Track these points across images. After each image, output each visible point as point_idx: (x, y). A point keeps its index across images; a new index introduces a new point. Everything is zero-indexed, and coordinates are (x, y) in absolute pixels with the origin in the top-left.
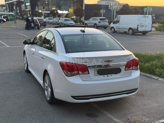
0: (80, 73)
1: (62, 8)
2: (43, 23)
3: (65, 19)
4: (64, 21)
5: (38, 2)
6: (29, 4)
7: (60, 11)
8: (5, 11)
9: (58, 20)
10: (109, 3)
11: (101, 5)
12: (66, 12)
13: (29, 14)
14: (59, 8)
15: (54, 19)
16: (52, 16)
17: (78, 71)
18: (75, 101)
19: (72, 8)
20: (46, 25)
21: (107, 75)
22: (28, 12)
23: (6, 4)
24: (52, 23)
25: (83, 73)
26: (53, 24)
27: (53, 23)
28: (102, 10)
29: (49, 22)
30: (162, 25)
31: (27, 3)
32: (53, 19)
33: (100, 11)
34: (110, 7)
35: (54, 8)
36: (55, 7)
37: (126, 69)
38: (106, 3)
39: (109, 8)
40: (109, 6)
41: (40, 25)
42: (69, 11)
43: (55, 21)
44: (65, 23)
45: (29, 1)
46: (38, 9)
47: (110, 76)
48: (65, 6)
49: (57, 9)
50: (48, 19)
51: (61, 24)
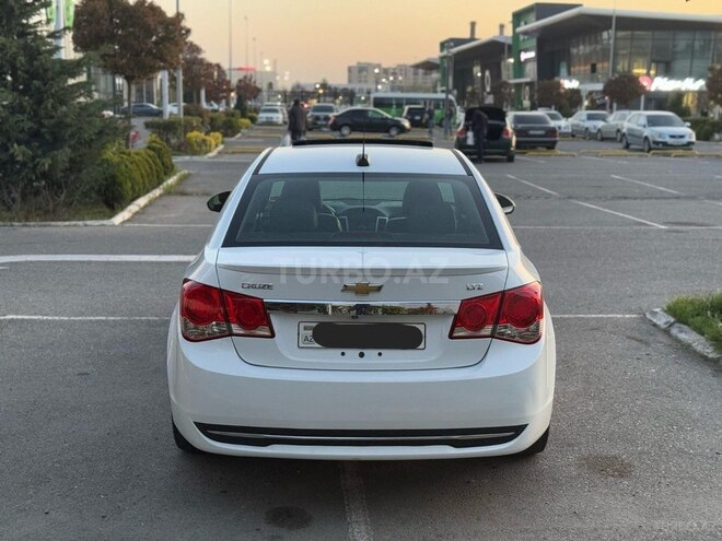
0: (235, 328)
3: (649, 117)
4: (644, 126)
6: (532, 54)
7: (666, 79)
8: (439, 85)
12: (698, 85)
13: (527, 98)
14: (662, 66)
15: (611, 119)
17: (228, 322)
18: (210, 445)
20: (555, 143)
21: (358, 351)
22: (527, 88)
23: (442, 58)
24: (599, 136)
25: (248, 332)
27: (604, 136)
29: (587, 129)
31: (526, 50)
35: (642, 68)
36: (645, 63)
37: (455, 335)
41: (517, 142)
43: (612, 127)
44: (647, 132)
45: (533, 42)
46: (570, 75)
47: (371, 354)
48: (692, 59)
49: (652, 72)
50: (584, 117)
51: (629, 138)
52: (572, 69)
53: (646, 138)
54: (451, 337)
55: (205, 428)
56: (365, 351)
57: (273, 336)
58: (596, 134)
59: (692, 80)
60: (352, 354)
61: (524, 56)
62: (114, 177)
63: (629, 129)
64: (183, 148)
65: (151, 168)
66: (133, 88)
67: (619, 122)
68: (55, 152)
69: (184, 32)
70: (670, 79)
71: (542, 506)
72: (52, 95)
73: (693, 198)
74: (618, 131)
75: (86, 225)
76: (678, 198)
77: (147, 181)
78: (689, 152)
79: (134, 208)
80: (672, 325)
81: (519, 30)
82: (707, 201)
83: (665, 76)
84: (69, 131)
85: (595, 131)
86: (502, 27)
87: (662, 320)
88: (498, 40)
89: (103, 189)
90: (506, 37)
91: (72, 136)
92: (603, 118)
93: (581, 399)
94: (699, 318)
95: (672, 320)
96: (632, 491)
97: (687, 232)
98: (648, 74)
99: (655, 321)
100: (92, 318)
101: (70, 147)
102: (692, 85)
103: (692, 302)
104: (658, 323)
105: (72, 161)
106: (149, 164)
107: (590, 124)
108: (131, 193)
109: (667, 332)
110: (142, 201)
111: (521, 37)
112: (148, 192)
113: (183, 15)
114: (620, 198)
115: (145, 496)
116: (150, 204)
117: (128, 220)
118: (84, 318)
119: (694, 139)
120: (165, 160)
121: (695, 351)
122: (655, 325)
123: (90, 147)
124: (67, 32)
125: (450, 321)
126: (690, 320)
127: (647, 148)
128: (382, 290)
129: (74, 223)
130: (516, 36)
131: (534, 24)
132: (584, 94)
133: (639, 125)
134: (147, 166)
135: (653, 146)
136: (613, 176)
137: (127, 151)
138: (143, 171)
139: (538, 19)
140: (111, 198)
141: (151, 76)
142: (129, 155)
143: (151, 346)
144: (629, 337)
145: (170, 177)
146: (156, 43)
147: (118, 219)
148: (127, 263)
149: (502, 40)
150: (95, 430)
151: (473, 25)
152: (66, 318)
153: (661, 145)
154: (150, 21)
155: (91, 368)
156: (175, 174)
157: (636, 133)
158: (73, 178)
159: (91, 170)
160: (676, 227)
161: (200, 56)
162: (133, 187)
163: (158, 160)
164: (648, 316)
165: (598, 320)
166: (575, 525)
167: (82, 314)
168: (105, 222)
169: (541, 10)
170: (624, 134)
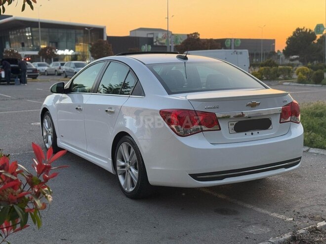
0: (204, 128)
1: (61, 44)
2: (31, 71)
3: (75, 64)
4: (74, 68)
5: (10, 33)
9: (58, 67)
10: (153, 34)
11: (139, 38)
12: (71, 52)
14: (54, 44)
15: (51, 66)
16: (43, 60)
17: (201, 125)
19: (82, 44)
20: (37, 76)
24: (46, 73)
25: (210, 129)
26: (48, 75)
27: (49, 73)
28: (145, 45)
30: (265, 69)
32: (47, 64)
33: (141, 47)
34: (155, 42)
35: (44, 45)
36: (46, 43)
37: (281, 121)
38: (147, 34)
39: (155, 44)
40: (155, 40)
42: (77, 50)
44: (76, 70)
47: (255, 132)
48: (67, 41)
50: (36, 65)
52: (12, 45)
56: (253, 132)
57: (220, 129)
59: (68, 50)
60: (249, 133)
63: (66, 69)
70: (58, 50)
85: (43, 71)
107: (40, 68)
125: (279, 116)
128: (260, 105)
157: (71, 71)
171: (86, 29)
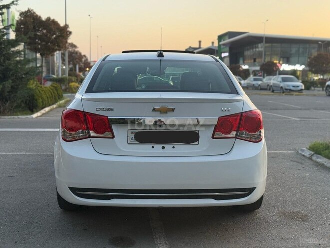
1: (293, 59)
3: (283, 78)
4: (281, 82)
6: (227, 54)
7: (287, 65)
12: (302, 67)
14: (285, 59)
15: (265, 80)
17: (89, 130)
18: (78, 200)
21: (162, 146)
25: (99, 135)
26: (261, 89)
29: (254, 85)
31: (224, 52)
36: (278, 59)
37: (216, 136)
43: (266, 83)
44: (282, 84)
45: (228, 49)
46: (244, 64)
47: (169, 147)
48: (299, 56)
49: (281, 62)
50: (252, 79)
51: (274, 87)
52: (245, 62)
53: (282, 87)
54: (213, 137)
55: (75, 190)
56: (165, 146)
57: (114, 137)
58: (258, 87)
59: (299, 65)
60: (158, 147)
61: (223, 55)
62: (33, 96)
63: (274, 84)
64: (68, 90)
65: (52, 94)
66: (44, 59)
67: (269, 81)
68: (5, 82)
69: (69, 33)
70: (289, 65)
71: (263, 235)
72: (3, 55)
73: (309, 109)
74: (268, 85)
75: (19, 118)
76: (301, 109)
77: (50, 100)
78: (302, 94)
79: (43, 111)
80: (313, 155)
81: (221, 43)
82: (315, 111)
83: (287, 64)
84: (11, 73)
85: (257, 86)
86: (213, 43)
87: (308, 153)
88: (211, 47)
89: (28, 102)
90: (216, 47)
91: (13, 75)
92: (261, 80)
93: (274, 186)
94: (327, 151)
95: (313, 153)
96: (311, 228)
97: (309, 121)
98: (279, 63)
99: (304, 154)
100: (18, 153)
101: (12, 80)
102: (299, 67)
103: (322, 144)
104: (306, 155)
105: (12, 87)
106: (51, 92)
107: (255, 82)
108: (42, 104)
109: (310, 158)
110: (47, 109)
111: (222, 47)
112: (50, 105)
113: (68, 25)
114: (274, 109)
115: (41, 232)
116: (51, 110)
117: (40, 116)
118: (14, 153)
119: (304, 88)
120: (59, 92)
121: (326, 167)
122: (304, 156)
123: (22, 80)
124: (12, 26)
125: (213, 129)
126: (322, 152)
127: (282, 92)
128: (175, 111)
129: (13, 117)
130: (220, 45)
131: (228, 40)
132: (251, 71)
133: (279, 81)
134: (50, 94)
135: (285, 90)
136: (269, 101)
137: (40, 85)
138: (48, 95)
139: (230, 38)
140: (32, 106)
141: (53, 54)
142: (41, 87)
143: (48, 165)
144: (292, 161)
145: (61, 100)
146: (55, 38)
147: (35, 116)
148: (38, 132)
149: (214, 48)
150: (15, 201)
151: (200, 42)
152: (4, 153)
153: (289, 91)
154: (53, 27)
155: (16, 174)
156: (64, 99)
157: (277, 85)
158: (13, 95)
159: (22, 91)
160: (303, 119)
161: (77, 49)
162: (43, 102)
163: (55, 91)
164: (300, 152)
165: (275, 153)
166: (284, 245)
167: (13, 151)
168: (29, 116)
169: (231, 34)
170: (271, 86)
171: (320, 42)
